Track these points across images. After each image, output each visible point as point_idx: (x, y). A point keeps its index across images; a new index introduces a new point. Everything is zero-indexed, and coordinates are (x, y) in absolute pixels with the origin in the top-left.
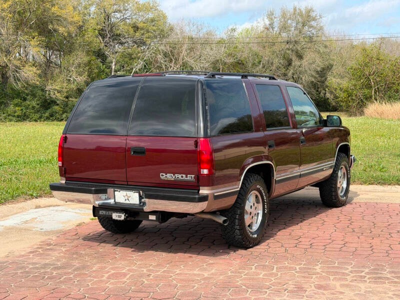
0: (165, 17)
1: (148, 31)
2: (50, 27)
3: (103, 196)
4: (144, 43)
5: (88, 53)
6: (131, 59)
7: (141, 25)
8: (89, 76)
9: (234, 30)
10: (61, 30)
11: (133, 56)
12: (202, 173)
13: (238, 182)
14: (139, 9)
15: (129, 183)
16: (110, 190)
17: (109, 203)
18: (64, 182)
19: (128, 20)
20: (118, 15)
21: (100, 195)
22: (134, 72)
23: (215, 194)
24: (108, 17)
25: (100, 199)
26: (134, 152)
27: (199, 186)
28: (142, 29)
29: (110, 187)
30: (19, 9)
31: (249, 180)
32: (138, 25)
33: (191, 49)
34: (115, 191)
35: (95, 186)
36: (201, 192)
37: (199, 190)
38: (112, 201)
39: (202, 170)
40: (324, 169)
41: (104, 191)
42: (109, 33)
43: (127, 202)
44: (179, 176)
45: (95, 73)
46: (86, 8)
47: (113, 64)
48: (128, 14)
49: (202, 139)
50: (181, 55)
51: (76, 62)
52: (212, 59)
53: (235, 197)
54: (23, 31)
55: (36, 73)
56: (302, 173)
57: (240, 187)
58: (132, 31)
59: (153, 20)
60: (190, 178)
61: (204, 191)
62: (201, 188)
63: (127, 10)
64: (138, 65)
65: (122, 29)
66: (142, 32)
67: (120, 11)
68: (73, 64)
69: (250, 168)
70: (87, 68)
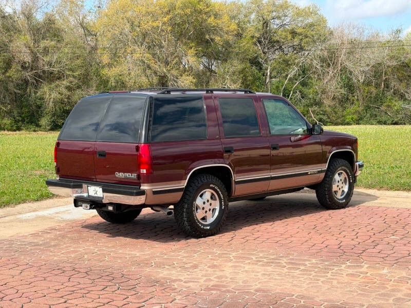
0: (325, 21)
1: (306, 37)
2: (207, 37)
3: (79, 190)
4: (302, 49)
5: (243, 60)
6: (288, 65)
7: (298, 31)
8: (243, 83)
9: (399, 31)
10: (217, 39)
11: (290, 63)
12: (141, 172)
13: (183, 181)
14: (298, 14)
15: (98, 180)
16: (85, 186)
17: (83, 196)
18: (58, 178)
19: (287, 27)
20: (277, 21)
21: (77, 189)
22: (289, 79)
23: (153, 190)
24: (266, 23)
25: (77, 192)
26: (99, 155)
27: (140, 183)
28: (300, 34)
29: (85, 182)
30: (178, 20)
31: (199, 180)
32: (296, 31)
33: (350, 53)
34: (88, 187)
35: (74, 182)
36: (142, 188)
37: (140, 186)
38: (85, 195)
39: (141, 170)
40: (309, 173)
41: (80, 187)
42: (268, 40)
43: (96, 195)
44: (127, 175)
45: (250, 80)
46: (246, 16)
47: (268, 71)
48: (287, 20)
49: (143, 145)
50: (340, 59)
51: (231, 70)
52: (372, 63)
53: (181, 193)
54: (182, 41)
55: (192, 82)
56: (272, 176)
57: (185, 185)
58: (290, 37)
59: (312, 25)
60: (134, 176)
61: (145, 187)
62: (142, 184)
63: (287, 16)
64: (293, 72)
65: (280, 35)
66: (300, 37)
67: (279, 18)
68: (228, 72)
69: (198, 169)
70: (242, 75)
